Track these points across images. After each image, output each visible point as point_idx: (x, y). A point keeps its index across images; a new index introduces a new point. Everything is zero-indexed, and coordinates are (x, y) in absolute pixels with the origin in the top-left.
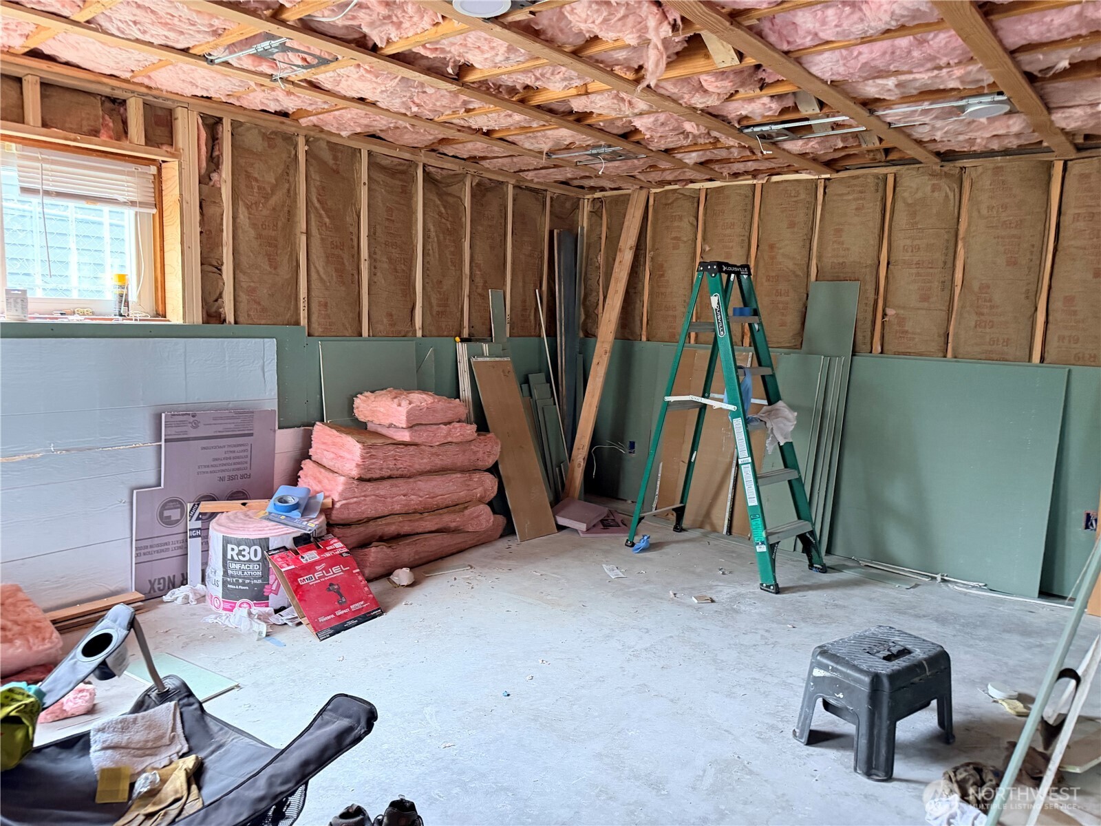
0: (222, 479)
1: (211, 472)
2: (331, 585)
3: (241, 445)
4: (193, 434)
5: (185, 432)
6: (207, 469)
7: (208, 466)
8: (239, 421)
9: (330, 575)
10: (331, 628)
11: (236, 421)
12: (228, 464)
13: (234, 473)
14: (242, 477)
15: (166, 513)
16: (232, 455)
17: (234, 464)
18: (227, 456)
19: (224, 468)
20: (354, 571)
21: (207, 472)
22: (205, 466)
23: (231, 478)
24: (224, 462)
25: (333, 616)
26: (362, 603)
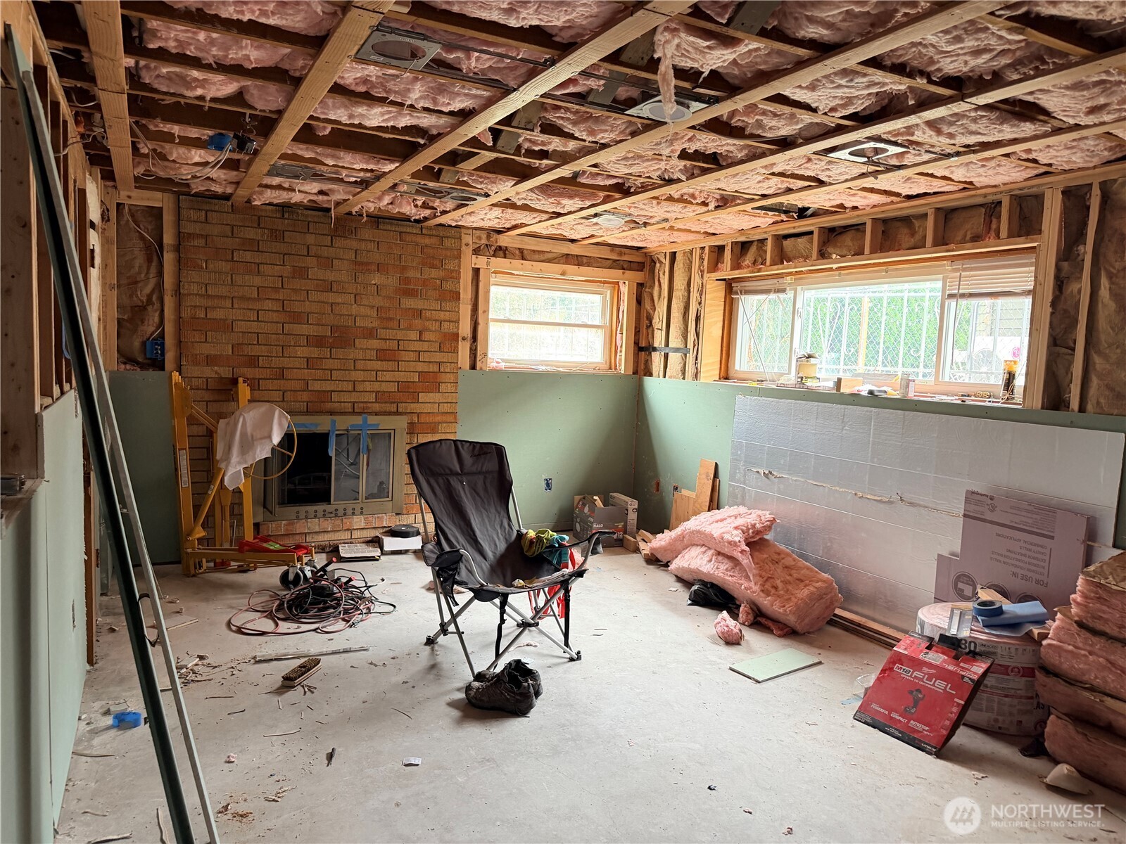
0: (1015, 574)
1: (1004, 563)
2: (918, 691)
3: (1038, 546)
4: (988, 516)
5: (982, 513)
6: (999, 558)
7: (1001, 555)
8: (1038, 517)
9: (929, 684)
10: (872, 719)
11: (1035, 516)
12: (1023, 561)
13: (1029, 574)
14: (1038, 582)
15: (960, 585)
16: (1028, 553)
17: (1030, 563)
18: (1024, 551)
19: (1017, 563)
20: (956, 700)
21: (1000, 561)
22: (999, 554)
23: (1024, 578)
24: (1019, 557)
25: (887, 713)
26: (927, 728)
